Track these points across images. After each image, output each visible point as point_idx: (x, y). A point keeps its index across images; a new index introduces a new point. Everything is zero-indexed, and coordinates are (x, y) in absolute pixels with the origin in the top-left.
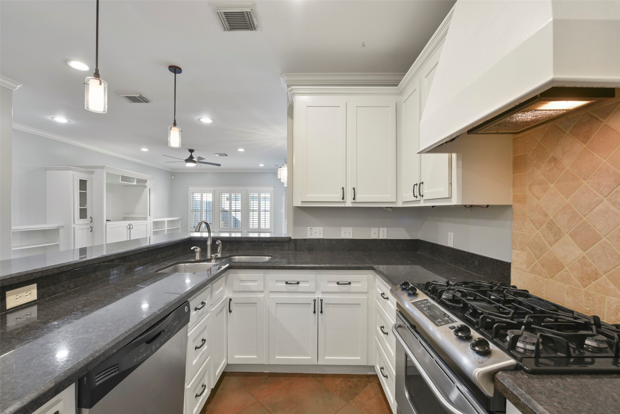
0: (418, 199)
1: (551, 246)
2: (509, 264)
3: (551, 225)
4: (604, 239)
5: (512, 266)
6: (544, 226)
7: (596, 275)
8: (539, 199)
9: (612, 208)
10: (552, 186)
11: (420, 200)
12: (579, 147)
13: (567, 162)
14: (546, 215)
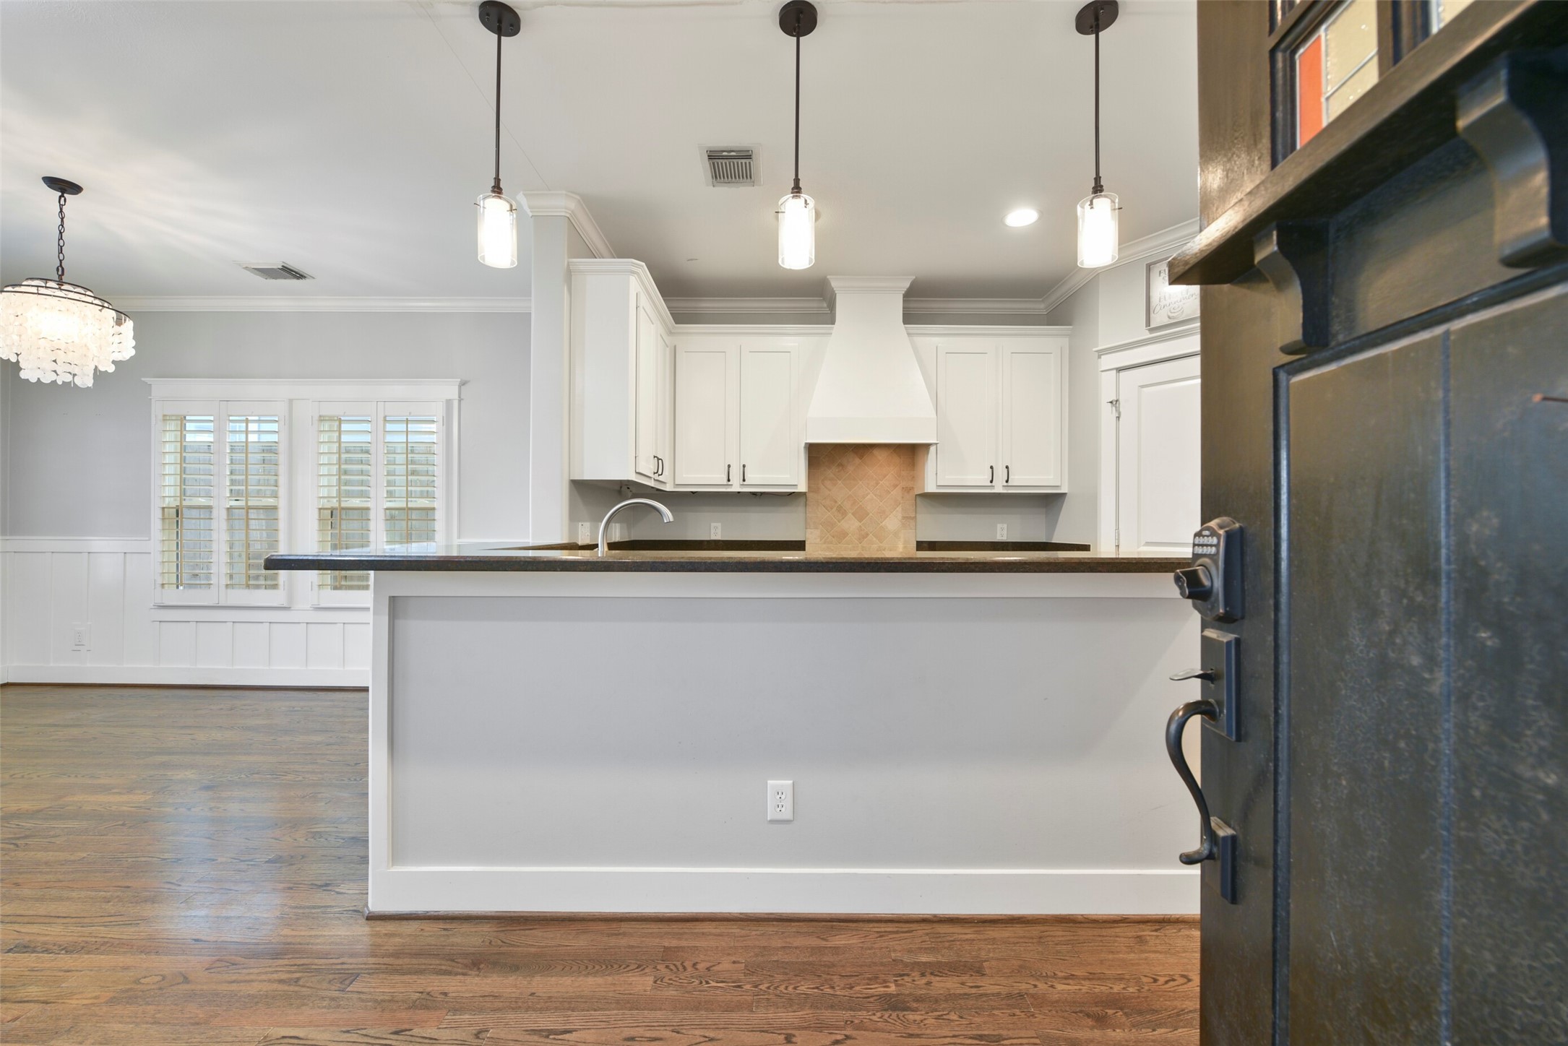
0: (730, 483)
1: (839, 522)
2: (804, 541)
3: (840, 509)
4: (871, 514)
5: (806, 542)
6: (835, 508)
7: (867, 535)
8: (830, 490)
9: (875, 497)
10: (840, 482)
11: (732, 485)
12: (857, 461)
13: (850, 468)
14: (836, 502)
